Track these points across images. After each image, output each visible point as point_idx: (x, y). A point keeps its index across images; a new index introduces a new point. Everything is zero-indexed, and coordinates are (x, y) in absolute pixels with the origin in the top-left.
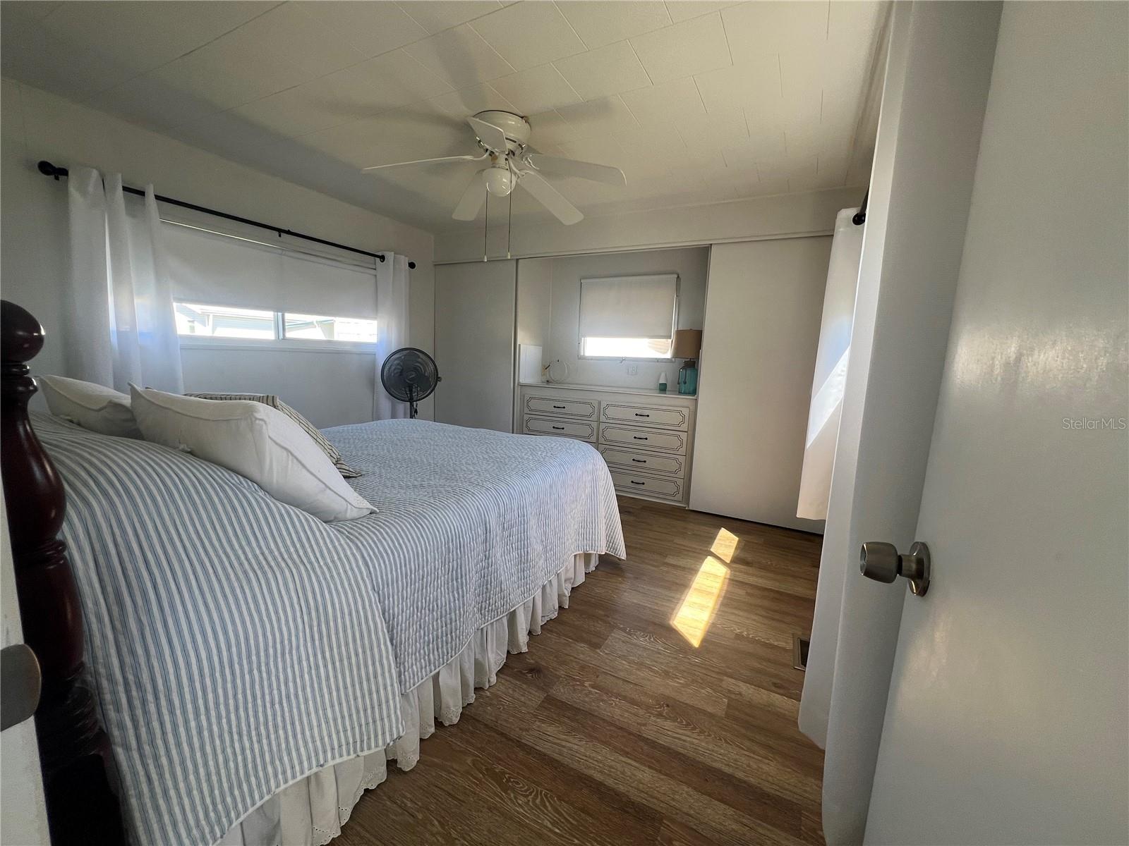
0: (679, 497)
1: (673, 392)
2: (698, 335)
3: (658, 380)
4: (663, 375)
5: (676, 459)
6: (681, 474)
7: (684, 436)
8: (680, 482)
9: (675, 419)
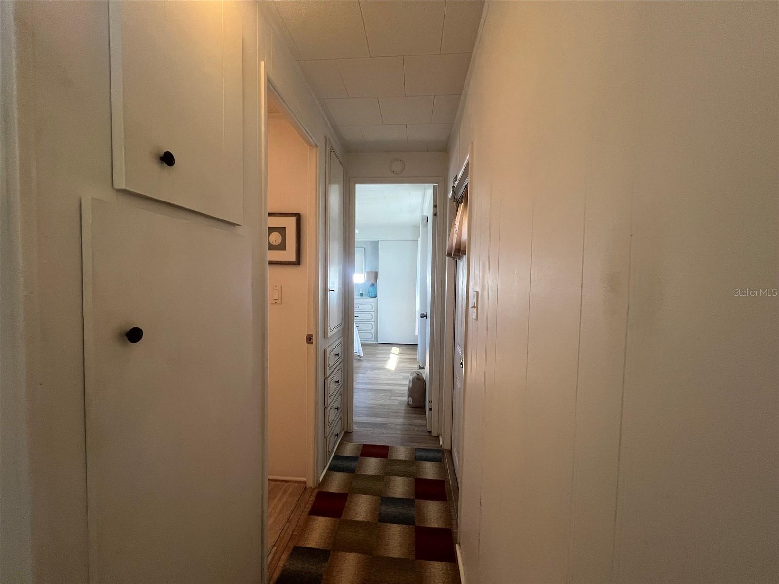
0: (373, 339)
1: (366, 296)
2: (376, 274)
3: (359, 291)
4: (361, 290)
5: (371, 324)
6: (373, 330)
7: (373, 314)
8: (373, 333)
9: (369, 307)
